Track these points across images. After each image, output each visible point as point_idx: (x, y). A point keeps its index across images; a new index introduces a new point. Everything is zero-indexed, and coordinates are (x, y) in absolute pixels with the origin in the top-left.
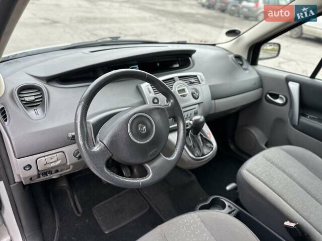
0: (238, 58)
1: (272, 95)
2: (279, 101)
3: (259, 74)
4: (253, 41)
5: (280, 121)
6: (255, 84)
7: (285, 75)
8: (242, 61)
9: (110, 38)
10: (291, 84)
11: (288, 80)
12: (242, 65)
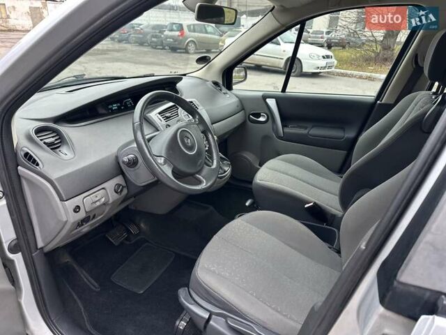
0: (216, 84)
1: (254, 115)
2: (262, 119)
3: (237, 97)
4: (225, 66)
5: (266, 138)
6: (238, 106)
7: (261, 94)
8: (219, 86)
9: (74, 77)
10: (268, 100)
11: (265, 97)
12: (221, 90)
